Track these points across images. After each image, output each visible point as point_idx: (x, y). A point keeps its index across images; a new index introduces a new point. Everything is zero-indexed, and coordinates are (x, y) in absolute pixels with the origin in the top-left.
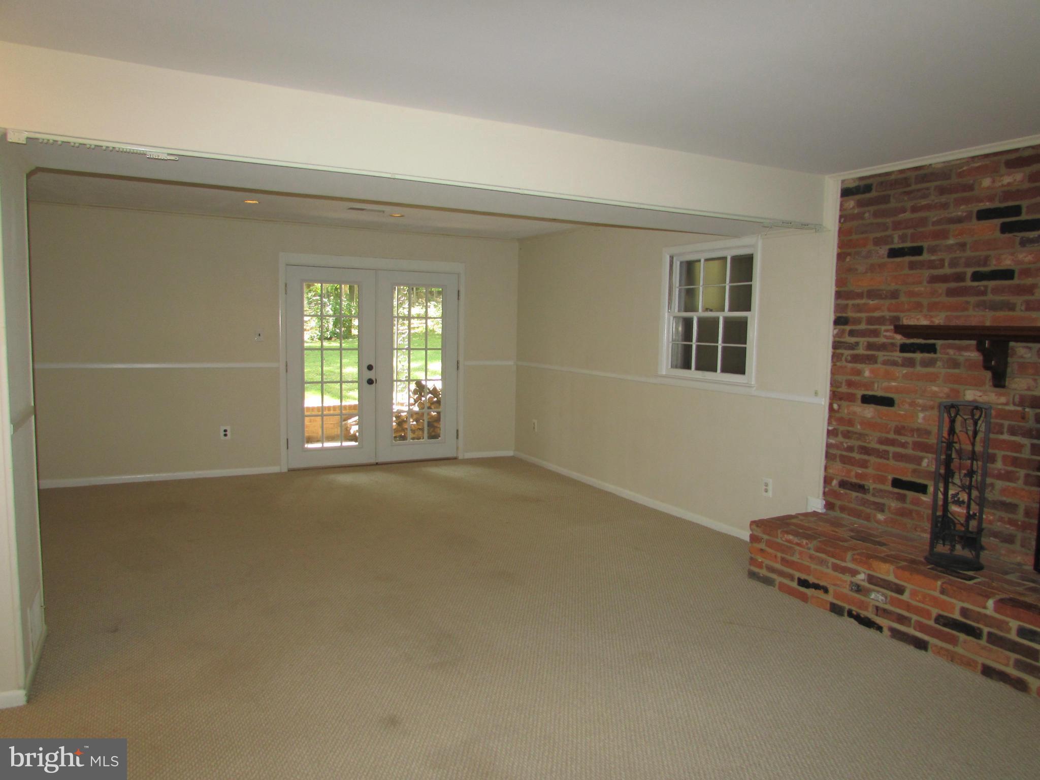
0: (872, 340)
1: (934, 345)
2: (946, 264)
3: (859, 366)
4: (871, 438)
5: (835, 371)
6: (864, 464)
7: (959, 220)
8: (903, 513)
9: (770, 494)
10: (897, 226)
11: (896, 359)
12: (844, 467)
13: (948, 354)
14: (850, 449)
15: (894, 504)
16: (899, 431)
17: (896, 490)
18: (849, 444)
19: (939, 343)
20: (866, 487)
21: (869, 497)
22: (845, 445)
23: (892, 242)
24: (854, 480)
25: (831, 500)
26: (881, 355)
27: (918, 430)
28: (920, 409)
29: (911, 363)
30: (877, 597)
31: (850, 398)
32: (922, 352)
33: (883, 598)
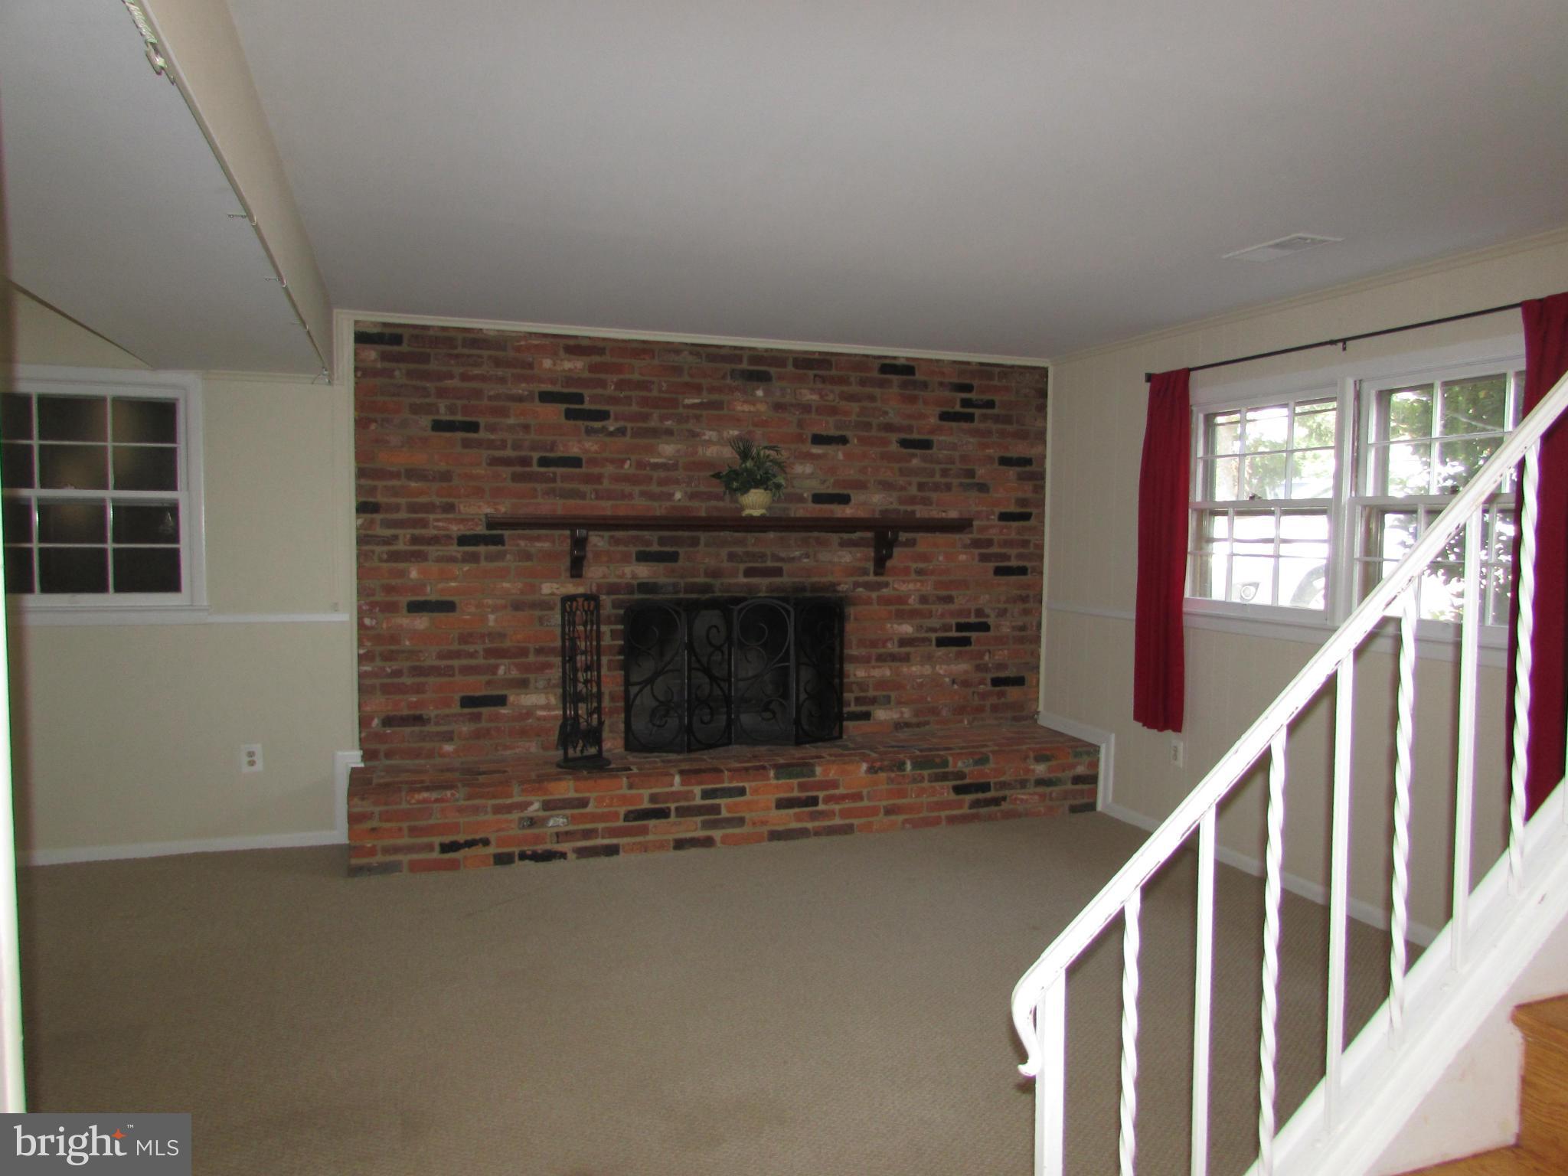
0: (417, 532)
1: (502, 536)
2: (509, 446)
3: (402, 566)
4: (427, 655)
5: (362, 573)
6: (419, 689)
7: (520, 399)
8: (478, 735)
9: (259, 766)
10: (442, 393)
11: (454, 554)
12: (388, 699)
13: (518, 545)
14: (397, 673)
15: (466, 728)
16: (464, 639)
17: (467, 710)
18: (394, 668)
19: (507, 533)
20: (425, 717)
21: (431, 728)
22: (389, 670)
23: (438, 412)
24: (406, 712)
25: (373, 746)
26: (433, 551)
27: (490, 634)
28: (489, 610)
29: (474, 558)
30: (558, 822)
31: (390, 608)
32: (486, 544)
33: (565, 820)
